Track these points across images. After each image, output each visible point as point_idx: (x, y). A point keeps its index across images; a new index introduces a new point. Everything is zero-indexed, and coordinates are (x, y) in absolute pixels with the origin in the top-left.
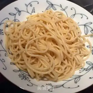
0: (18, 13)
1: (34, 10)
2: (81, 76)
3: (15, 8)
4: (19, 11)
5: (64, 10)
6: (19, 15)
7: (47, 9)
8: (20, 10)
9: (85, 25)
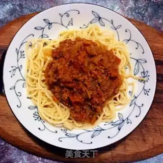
0: (48, 26)
1: (71, 22)
2: (103, 130)
3: (44, 20)
4: (49, 23)
5: (116, 29)
6: (49, 29)
7: (91, 23)
8: (51, 22)
9: (137, 60)
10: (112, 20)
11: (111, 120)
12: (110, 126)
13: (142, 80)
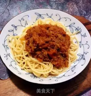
1: (26, 23)
2: (76, 66)
3: (12, 25)
4: (15, 27)
5: (51, 17)
6: (16, 30)
7: (37, 20)
8: (16, 26)
9: (70, 26)
10: (47, 14)
11: (76, 60)
12: (78, 62)
13: (78, 32)
